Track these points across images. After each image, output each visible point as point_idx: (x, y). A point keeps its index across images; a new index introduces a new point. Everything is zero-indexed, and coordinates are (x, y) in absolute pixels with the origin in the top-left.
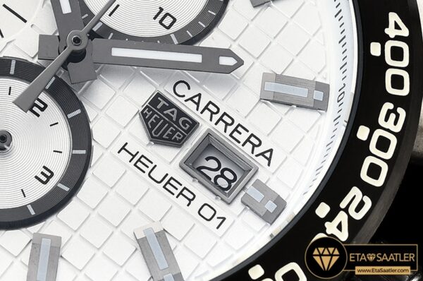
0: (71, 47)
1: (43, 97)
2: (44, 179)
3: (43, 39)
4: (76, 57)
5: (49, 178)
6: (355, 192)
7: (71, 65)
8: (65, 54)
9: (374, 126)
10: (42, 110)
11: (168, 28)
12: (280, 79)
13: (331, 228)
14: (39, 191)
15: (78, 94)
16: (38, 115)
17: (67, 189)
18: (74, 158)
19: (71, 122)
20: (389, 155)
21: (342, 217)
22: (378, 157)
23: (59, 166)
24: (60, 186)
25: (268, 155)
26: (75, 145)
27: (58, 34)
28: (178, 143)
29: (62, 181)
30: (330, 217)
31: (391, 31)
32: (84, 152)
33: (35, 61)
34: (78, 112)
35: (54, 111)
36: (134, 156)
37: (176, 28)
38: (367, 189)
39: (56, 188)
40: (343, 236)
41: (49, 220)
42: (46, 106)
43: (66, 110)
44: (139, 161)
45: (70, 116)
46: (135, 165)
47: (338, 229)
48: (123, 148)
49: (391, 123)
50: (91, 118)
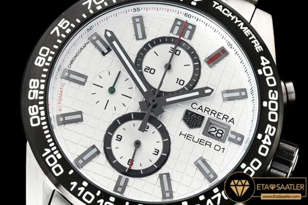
0: (152, 104)
1: (148, 124)
2: (156, 153)
3: (140, 103)
4: (155, 106)
5: (158, 153)
6: (269, 126)
7: (154, 109)
9: (268, 100)
10: (148, 128)
11: (183, 85)
12: (228, 92)
13: (264, 142)
14: (156, 158)
15: (158, 119)
16: (147, 131)
17: (166, 155)
18: (164, 143)
19: (160, 130)
20: (276, 109)
21: (267, 137)
22: (273, 111)
23: (160, 147)
24: (163, 154)
25: (232, 120)
26: (163, 138)
27: (145, 100)
28: (200, 126)
29: (163, 152)
30: (263, 138)
31: (263, 64)
32: (167, 139)
33: (140, 111)
34: (161, 125)
35: (152, 128)
36: (185, 135)
37: (185, 84)
38: (273, 124)
39: (162, 156)
40: (269, 143)
41: (163, 168)
42: (148, 127)
43: (156, 127)
44: (188, 137)
45: (158, 128)
46: (187, 139)
47: (267, 141)
48: (181, 134)
49: (273, 97)
50: (166, 126)
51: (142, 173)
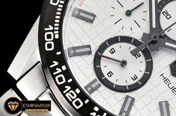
2: (134, 79)
3: (144, 34)
4: (154, 42)
5: (136, 79)
7: (151, 44)
8: (150, 40)
10: (139, 57)
14: (132, 82)
15: (151, 54)
16: (137, 58)
17: (141, 84)
18: (145, 74)
19: (147, 63)
23: (140, 76)
24: (139, 82)
26: (146, 70)
27: (149, 34)
29: (140, 81)
32: (149, 73)
33: (140, 41)
34: (150, 60)
35: (142, 58)
36: (165, 78)
39: (137, 83)
41: (132, 92)
42: (140, 56)
43: (146, 58)
44: (166, 80)
45: (147, 61)
46: (164, 81)
48: (162, 75)
50: (154, 63)
51: (114, 87)
